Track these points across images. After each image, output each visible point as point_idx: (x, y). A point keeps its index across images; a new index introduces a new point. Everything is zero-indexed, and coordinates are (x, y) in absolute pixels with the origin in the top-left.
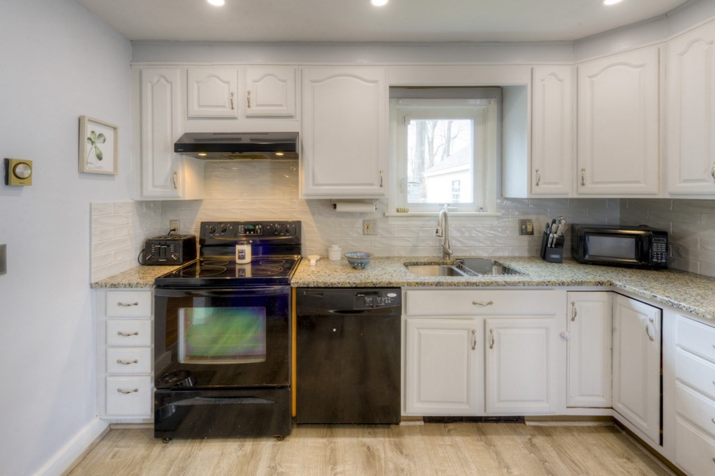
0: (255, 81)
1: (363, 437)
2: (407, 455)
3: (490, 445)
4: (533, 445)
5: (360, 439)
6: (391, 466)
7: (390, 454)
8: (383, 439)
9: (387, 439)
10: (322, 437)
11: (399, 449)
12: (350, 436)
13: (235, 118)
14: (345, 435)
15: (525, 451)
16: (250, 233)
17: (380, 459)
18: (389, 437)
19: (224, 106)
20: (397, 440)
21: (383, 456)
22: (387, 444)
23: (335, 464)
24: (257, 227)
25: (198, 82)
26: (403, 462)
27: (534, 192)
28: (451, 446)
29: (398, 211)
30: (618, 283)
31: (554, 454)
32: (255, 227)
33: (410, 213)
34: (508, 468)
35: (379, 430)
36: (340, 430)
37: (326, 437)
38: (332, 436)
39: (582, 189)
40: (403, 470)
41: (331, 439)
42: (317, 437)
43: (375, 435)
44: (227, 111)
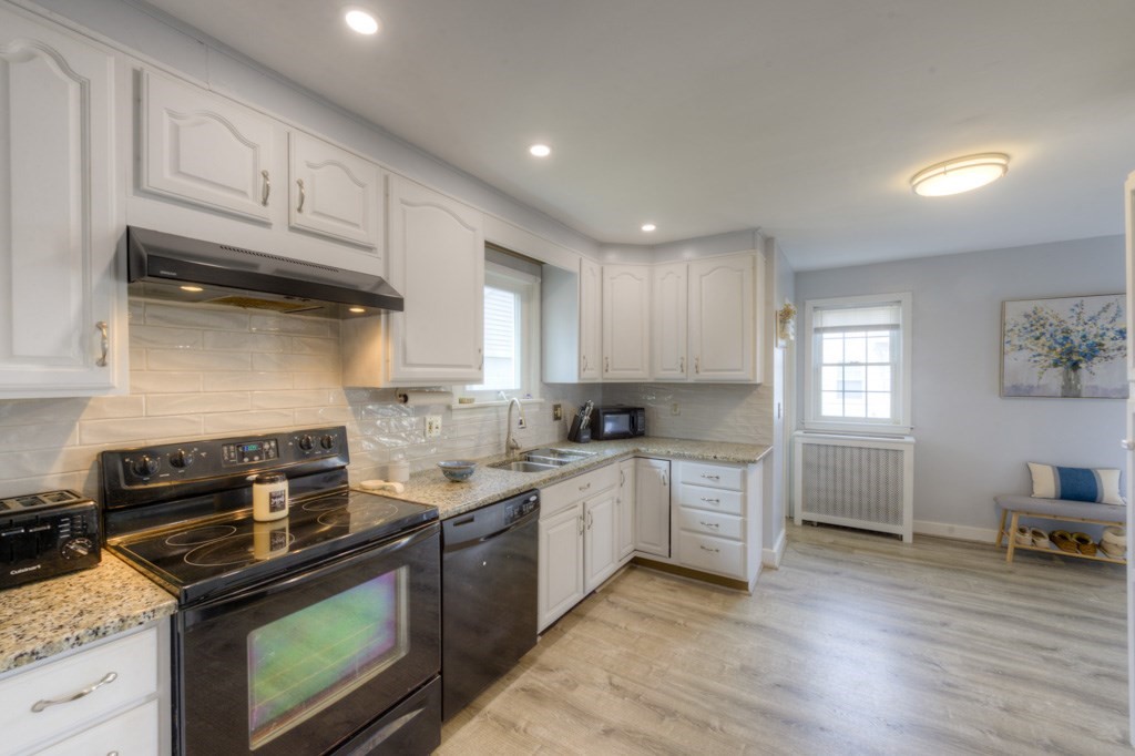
0: (310, 166)
1: (508, 686)
2: (557, 669)
3: (593, 620)
4: (613, 603)
5: (508, 689)
6: (557, 685)
7: (544, 679)
8: (524, 674)
9: (529, 671)
10: (470, 719)
11: (545, 669)
12: (495, 695)
13: (265, 224)
14: (490, 699)
15: (613, 609)
16: (252, 460)
17: (543, 689)
18: (528, 668)
19: (244, 193)
20: (536, 665)
21: (541, 685)
22: (533, 675)
23: (513, 725)
24: (266, 446)
25: (172, 114)
26: (561, 675)
27: (582, 377)
28: (574, 639)
29: (461, 401)
30: (643, 449)
31: (625, 601)
32: (261, 446)
33: (476, 403)
34: (617, 626)
35: (514, 670)
36: (479, 700)
37: (473, 716)
38: (478, 710)
39: (606, 375)
40: (567, 680)
41: (482, 713)
42: (464, 723)
43: (516, 677)
44: (251, 206)
